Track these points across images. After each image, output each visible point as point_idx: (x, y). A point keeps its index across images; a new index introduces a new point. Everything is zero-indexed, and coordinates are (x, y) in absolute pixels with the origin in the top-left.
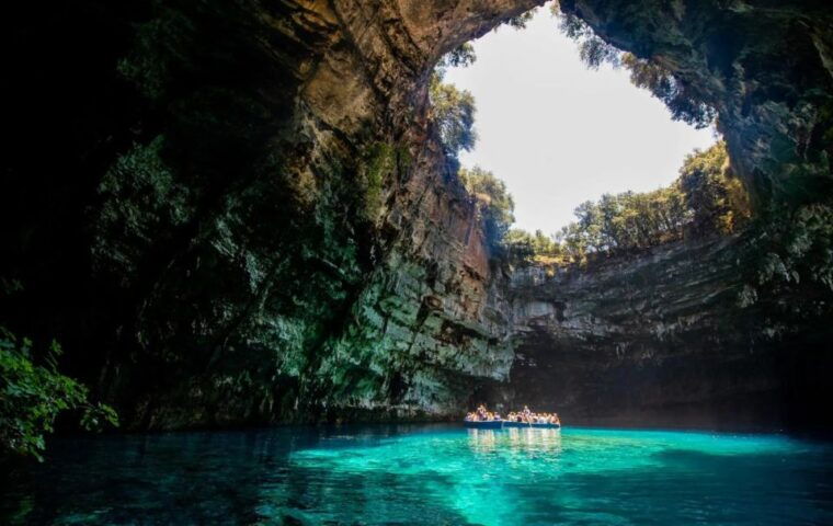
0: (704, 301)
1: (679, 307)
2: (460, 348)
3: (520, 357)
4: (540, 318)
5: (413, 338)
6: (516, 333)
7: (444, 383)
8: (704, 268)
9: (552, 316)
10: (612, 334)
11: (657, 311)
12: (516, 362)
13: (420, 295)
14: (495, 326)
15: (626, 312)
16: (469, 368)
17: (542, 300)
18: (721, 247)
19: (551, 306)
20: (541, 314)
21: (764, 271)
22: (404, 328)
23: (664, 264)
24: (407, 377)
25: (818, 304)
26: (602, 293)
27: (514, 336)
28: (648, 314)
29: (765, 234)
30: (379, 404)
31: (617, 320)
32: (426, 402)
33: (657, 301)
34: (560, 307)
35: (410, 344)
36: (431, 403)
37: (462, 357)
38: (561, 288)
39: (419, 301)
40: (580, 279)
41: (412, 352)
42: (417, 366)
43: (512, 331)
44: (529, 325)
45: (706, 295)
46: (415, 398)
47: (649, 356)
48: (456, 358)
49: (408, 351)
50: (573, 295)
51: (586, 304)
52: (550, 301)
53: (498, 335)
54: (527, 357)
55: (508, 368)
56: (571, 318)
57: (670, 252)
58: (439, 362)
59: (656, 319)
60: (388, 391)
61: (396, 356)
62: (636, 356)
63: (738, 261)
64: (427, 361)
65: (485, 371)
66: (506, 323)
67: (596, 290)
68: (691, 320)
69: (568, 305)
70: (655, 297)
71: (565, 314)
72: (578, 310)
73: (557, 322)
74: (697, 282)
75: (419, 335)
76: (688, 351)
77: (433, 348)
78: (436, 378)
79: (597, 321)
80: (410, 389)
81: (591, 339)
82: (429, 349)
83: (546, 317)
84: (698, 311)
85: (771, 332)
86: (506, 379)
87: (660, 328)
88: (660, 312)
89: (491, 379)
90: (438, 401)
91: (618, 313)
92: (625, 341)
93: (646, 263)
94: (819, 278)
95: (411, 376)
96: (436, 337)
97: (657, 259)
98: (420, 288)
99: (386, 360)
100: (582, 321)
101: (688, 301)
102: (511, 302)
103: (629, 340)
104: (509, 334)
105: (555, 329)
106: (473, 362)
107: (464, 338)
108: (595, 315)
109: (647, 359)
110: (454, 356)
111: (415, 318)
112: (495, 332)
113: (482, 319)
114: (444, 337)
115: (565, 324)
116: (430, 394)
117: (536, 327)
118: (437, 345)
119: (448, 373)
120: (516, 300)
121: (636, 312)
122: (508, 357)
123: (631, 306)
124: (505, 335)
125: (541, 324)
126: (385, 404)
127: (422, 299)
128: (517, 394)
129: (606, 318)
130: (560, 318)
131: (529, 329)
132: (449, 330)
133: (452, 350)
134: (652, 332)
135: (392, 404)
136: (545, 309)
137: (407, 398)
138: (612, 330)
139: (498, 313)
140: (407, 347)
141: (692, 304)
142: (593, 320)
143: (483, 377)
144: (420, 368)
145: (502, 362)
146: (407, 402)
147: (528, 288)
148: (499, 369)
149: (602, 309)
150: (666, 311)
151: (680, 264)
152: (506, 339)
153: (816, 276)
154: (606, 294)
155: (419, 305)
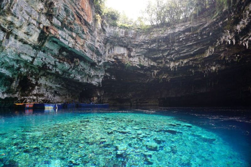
0: (192, 53)
1: (181, 55)
2: (72, 65)
3: (108, 74)
4: (120, 55)
5: (36, 54)
6: (106, 61)
7: (63, 86)
8: (195, 37)
9: (126, 55)
10: (152, 66)
11: (172, 56)
12: (105, 77)
13: (40, 23)
14: (95, 56)
15: (159, 56)
16: (79, 77)
17: (121, 46)
18: (205, 26)
19: (126, 49)
20: (120, 53)
21: (220, 39)
22: (27, 46)
23: (180, 33)
24: (34, 80)
25: (236, 56)
26: (150, 45)
27: (105, 62)
28: (168, 57)
29: (227, 19)
30: (11, 95)
31: (154, 60)
32: (50, 96)
33: (173, 52)
34: (129, 50)
35: (34, 58)
36: (54, 96)
37: (74, 71)
38: (132, 40)
39: (39, 28)
40: (141, 37)
41: (35, 63)
42: (41, 73)
43: (105, 60)
44: (113, 58)
45: (193, 50)
46: (41, 92)
47: (165, 77)
48: (70, 71)
49: (32, 62)
50: (137, 45)
51: (142, 50)
52: (126, 47)
53: (96, 61)
54: (111, 75)
55: (101, 80)
56: (134, 56)
57: (183, 27)
58: (57, 72)
59: (171, 60)
60: (18, 88)
61: (22, 65)
62: (160, 77)
63: (211, 34)
64: (48, 71)
65: (88, 80)
66: (101, 55)
67: (148, 43)
68: (185, 61)
69: (134, 50)
70: (173, 50)
71: (132, 54)
72: (138, 53)
73: (127, 57)
74: (191, 44)
75: (41, 53)
76: (181, 76)
77: (53, 63)
78: (56, 82)
79: (146, 59)
80: (36, 87)
81: (142, 67)
82: (49, 63)
83: (123, 55)
84: (188, 58)
85: (214, 68)
86: (99, 85)
87: (172, 65)
88: (173, 57)
89: (91, 85)
90: (59, 95)
91: (156, 56)
92: (156, 69)
93: (172, 32)
94: (242, 43)
95: (37, 79)
96: (55, 56)
97: (177, 30)
98: (39, 18)
99: (13, 66)
100: (139, 58)
101: (186, 52)
102: (105, 44)
103: (158, 69)
104: (103, 61)
105: (127, 61)
106: (81, 75)
107: (75, 60)
108: (145, 56)
109: (164, 78)
110: (69, 70)
111: (36, 40)
112: (94, 59)
113: (87, 50)
114: (61, 57)
115: (131, 59)
116: (53, 91)
117: (117, 59)
118: (55, 62)
119: (65, 79)
120: (108, 44)
121: (164, 56)
122: (101, 74)
123: (162, 53)
124: (100, 61)
125: (120, 58)
126: (16, 95)
127: (41, 26)
128: (105, 92)
129: (150, 58)
130: (130, 56)
131: (113, 60)
132: (64, 53)
133: (67, 66)
134: (168, 66)
135: (22, 96)
136: (122, 51)
137: (35, 92)
138: (152, 64)
139: (97, 48)
140: (31, 59)
141: (187, 54)
142: (144, 59)
143: (87, 83)
144: (44, 75)
145: (98, 76)
146: (35, 95)
147: (115, 38)
148: (96, 80)
149: (149, 53)
150: (176, 56)
151: (186, 34)
152: (100, 64)
153: (241, 42)
154: (152, 46)
155: (39, 31)
